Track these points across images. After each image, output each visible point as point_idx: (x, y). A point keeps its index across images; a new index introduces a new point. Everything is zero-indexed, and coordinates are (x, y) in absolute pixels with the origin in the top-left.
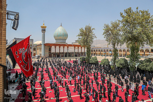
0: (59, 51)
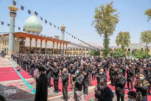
0: (35, 45)
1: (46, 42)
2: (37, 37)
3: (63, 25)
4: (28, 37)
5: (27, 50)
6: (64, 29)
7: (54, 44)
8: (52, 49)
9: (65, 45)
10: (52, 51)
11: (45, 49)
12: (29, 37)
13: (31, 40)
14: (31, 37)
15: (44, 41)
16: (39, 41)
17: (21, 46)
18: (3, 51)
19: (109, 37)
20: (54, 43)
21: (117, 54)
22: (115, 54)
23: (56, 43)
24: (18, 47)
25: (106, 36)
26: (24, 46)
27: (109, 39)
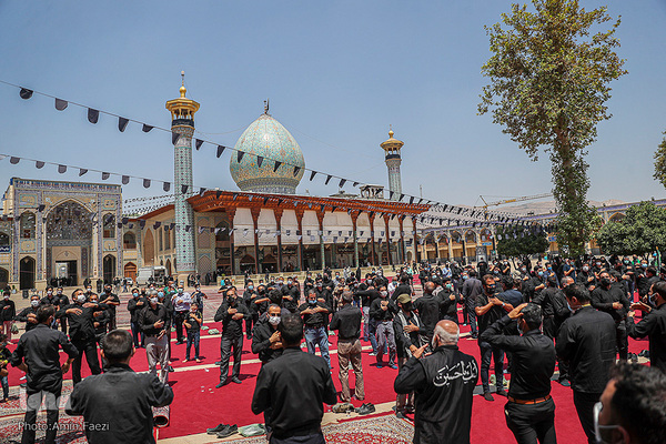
1: (320, 218)
2: (279, 204)
3: (391, 135)
4: (241, 206)
5: (247, 258)
6: (395, 152)
7: (355, 224)
8: (352, 246)
9: (408, 222)
10: (351, 255)
11: (319, 251)
12: (246, 207)
13: (255, 216)
14: (256, 205)
15: (310, 217)
16: (289, 216)
17: (223, 244)
18: (160, 271)
19: (578, 154)
20: (354, 219)
21: (631, 233)
22: (622, 236)
23: (364, 217)
24: (213, 251)
25: (565, 153)
26: (233, 245)
27: (582, 167)
